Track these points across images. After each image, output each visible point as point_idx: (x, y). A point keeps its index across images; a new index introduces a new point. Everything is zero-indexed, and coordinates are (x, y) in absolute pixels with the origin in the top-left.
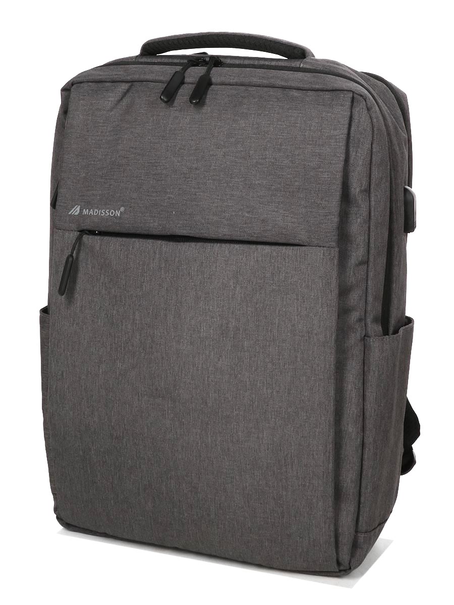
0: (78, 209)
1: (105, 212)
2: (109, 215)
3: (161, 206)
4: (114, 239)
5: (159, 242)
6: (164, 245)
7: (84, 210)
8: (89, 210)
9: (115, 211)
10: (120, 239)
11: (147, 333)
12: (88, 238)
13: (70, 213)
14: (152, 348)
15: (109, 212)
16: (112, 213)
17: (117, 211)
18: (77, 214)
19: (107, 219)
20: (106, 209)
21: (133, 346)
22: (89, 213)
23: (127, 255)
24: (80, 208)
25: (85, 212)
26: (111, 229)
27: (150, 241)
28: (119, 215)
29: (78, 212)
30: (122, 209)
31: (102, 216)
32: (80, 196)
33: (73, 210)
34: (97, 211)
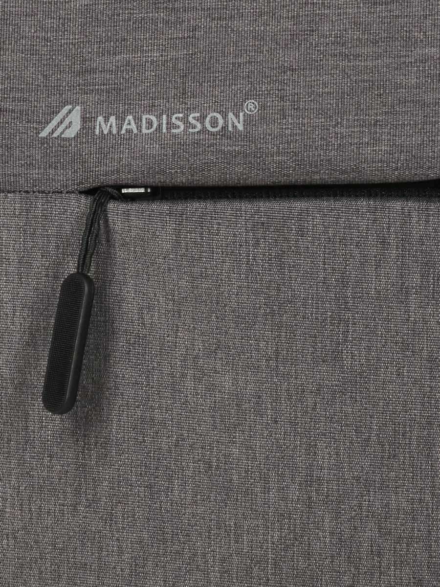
0: (76, 118)
1: (185, 120)
2: (204, 130)
3: (398, 86)
4: (226, 208)
5: (396, 205)
6: (414, 214)
7: (100, 119)
8: (121, 119)
9: (225, 117)
10: (246, 207)
11: (360, 506)
12: (127, 214)
13: (43, 134)
14: (379, 555)
15: (202, 119)
16: (214, 123)
17: (231, 115)
18: (71, 133)
19: (197, 143)
20: (189, 110)
21: (308, 555)
22: (120, 128)
23: (279, 257)
24: (84, 111)
25: (105, 125)
26: (213, 178)
27: (363, 204)
28: (240, 127)
29: (76, 127)
30: (251, 106)
31: (175, 136)
32: (79, 74)
33: (54, 123)
34: (154, 119)
